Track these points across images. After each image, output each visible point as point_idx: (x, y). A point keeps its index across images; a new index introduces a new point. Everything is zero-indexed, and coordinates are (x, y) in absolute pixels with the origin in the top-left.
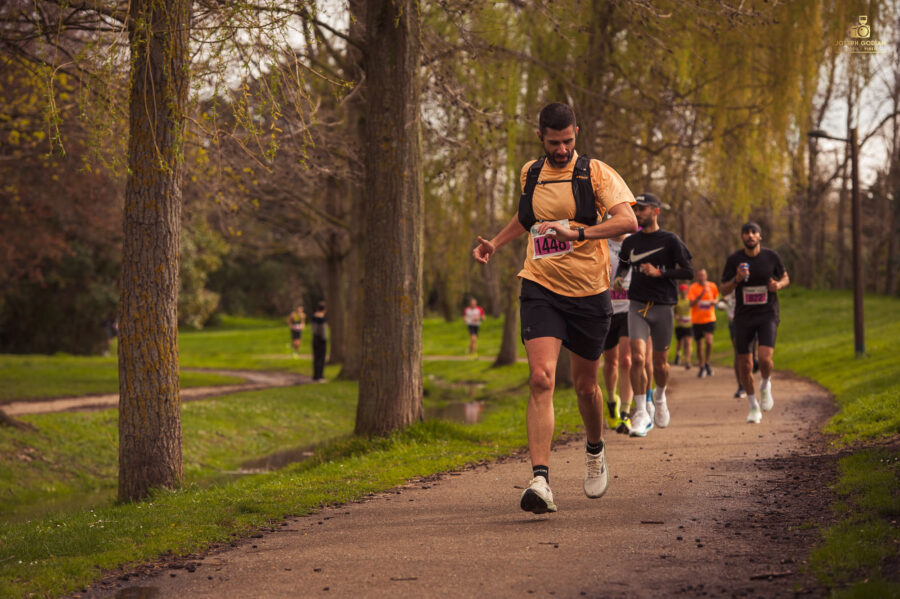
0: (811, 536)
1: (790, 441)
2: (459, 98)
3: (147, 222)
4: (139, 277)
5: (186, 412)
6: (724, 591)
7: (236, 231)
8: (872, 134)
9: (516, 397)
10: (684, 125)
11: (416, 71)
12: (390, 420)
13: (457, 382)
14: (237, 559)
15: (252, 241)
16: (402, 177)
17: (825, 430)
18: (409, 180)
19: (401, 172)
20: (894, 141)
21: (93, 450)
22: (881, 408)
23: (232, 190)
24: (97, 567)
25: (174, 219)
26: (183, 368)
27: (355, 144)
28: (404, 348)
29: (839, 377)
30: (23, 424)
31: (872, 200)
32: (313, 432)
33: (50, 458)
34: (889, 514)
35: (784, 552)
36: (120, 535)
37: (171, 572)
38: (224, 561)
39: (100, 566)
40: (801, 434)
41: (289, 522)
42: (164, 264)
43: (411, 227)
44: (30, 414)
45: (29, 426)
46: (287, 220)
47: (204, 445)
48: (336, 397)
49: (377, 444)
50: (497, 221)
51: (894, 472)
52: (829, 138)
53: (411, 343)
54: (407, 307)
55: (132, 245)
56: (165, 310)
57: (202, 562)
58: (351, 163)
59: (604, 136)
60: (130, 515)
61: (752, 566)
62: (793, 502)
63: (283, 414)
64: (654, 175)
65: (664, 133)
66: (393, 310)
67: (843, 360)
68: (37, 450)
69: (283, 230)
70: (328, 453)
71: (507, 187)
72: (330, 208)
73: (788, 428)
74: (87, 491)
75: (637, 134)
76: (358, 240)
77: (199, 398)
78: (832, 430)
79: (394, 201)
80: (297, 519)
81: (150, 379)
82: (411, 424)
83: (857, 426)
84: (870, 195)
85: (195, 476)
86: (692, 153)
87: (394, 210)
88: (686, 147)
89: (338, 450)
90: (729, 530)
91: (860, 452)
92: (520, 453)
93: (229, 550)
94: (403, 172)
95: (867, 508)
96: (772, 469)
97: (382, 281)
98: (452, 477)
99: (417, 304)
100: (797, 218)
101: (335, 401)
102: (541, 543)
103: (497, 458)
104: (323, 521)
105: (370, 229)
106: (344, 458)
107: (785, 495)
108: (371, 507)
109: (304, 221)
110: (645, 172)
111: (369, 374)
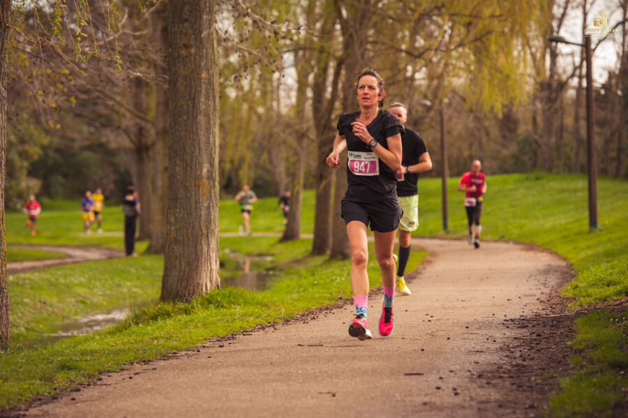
0: (550, 385)
1: (533, 304)
2: (249, 11)
5: (12, 283)
7: (55, 125)
8: (605, 39)
9: (302, 269)
12: (192, 287)
13: (250, 255)
15: (69, 134)
16: (200, 79)
17: (563, 295)
18: (207, 81)
19: (199, 74)
20: (623, 45)
22: (611, 274)
23: (52, 89)
26: (10, 245)
27: (160, 50)
28: (204, 229)
29: (575, 248)
31: (605, 96)
32: (124, 299)
34: (617, 366)
35: (528, 399)
38: (46, 412)
40: (543, 298)
41: (101, 377)
43: (208, 122)
46: (100, 116)
47: (30, 312)
48: (144, 268)
49: (180, 309)
50: (282, 116)
51: (622, 330)
52: (567, 43)
53: (209, 222)
54: (205, 191)
57: (27, 413)
58: (155, 66)
59: (375, 43)
61: (501, 411)
62: (536, 356)
63: (98, 284)
64: (417, 76)
65: (425, 39)
66: (193, 194)
67: (580, 233)
69: (97, 124)
70: (138, 317)
72: (138, 106)
73: (532, 292)
76: (163, 133)
77: (24, 270)
78: (570, 295)
79: (194, 100)
80: (110, 374)
82: (209, 292)
83: (591, 291)
84: (603, 92)
85: (21, 338)
86: (449, 57)
87: (194, 108)
88: (444, 51)
89: (146, 314)
90: (481, 380)
91: (594, 313)
92: (303, 315)
93: (51, 402)
94: (201, 74)
95: (599, 361)
96: (518, 328)
97: (184, 168)
98: (245, 337)
99: (214, 188)
100: (540, 112)
101: (143, 272)
102: (321, 393)
103: (283, 320)
104: (133, 376)
105: (173, 124)
106: (151, 321)
107: (529, 350)
108: (175, 363)
109: (115, 117)
110: (409, 74)
111: (173, 249)
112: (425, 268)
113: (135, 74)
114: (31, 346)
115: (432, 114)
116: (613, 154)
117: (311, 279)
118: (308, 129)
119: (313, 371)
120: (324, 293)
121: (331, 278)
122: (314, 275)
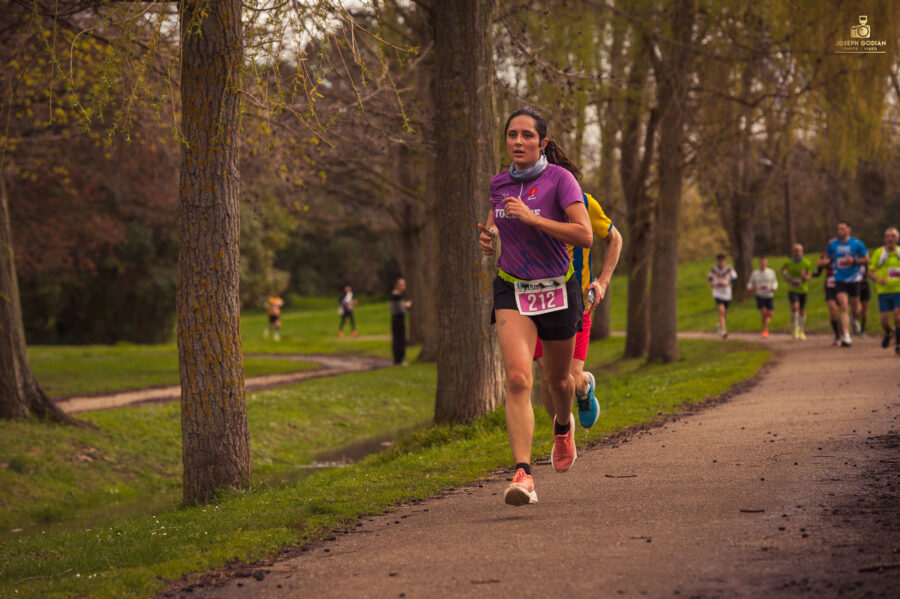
2: (536, 57)
3: (203, 205)
4: (197, 264)
5: (255, 403)
6: (830, 585)
7: (302, 207)
9: (612, 377)
11: (488, 31)
12: (472, 406)
14: (308, 565)
15: (321, 215)
16: (476, 146)
18: (484, 148)
19: (474, 140)
21: (158, 447)
23: (297, 162)
24: (160, 578)
25: (232, 201)
27: (427, 110)
28: (485, 332)
30: (82, 422)
32: (392, 420)
33: (111, 458)
35: (896, 540)
36: (185, 542)
37: (238, 581)
38: (294, 567)
39: (163, 577)
41: (363, 522)
42: (223, 250)
44: (90, 411)
45: (90, 424)
46: (358, 192)
47: (276, 438)
48: (415, 381)
49: (458, 432)
54: (485, 285)
55: (189, 230)
56: (226, 299)
57: (271, 569)
58: (423, 128)
59: (698, 89)
60: (195, 520)
61: (862, 557)
63: (359, 401)
64: (753, 129)
65: (763, 82)
66: (471, 289)
68: (98, 449)
69: (355, 203)
70: (406, 444)
72: (405, 179)
74: (152, 492)
75: (732, 85)
76: (434, 212)
77: (270, 387)
79: (469, 172)
80: (372, 518)
81: (213, 373)
82: (494, 410)
85: (267, 472)
87: (469, 181)
88: (786, 98)
89: (415, 439)
90: (837, 517)
92: (612, 437)
93: (300, 555)
94: (476, 140)
96: (886, 447)
97: (458, 257)
98: (540, 467)
101: (414, 386)
102: (633, 538)
103: (588, 445)
104: (399, 520)
105: (444, 203)
106: (423, 449)
108: (451, 502)
109: (376, 192)
110: (743, 126)
111: (448, 358)
112: (767, 372)
113: (396, 140)
114: (276, 483)
115: (773, 176)
117: (623, 389)
118: (616, 200)
119: (623, 510)
120: (638, 408)
121: (648, 388)
122: (626, 384)
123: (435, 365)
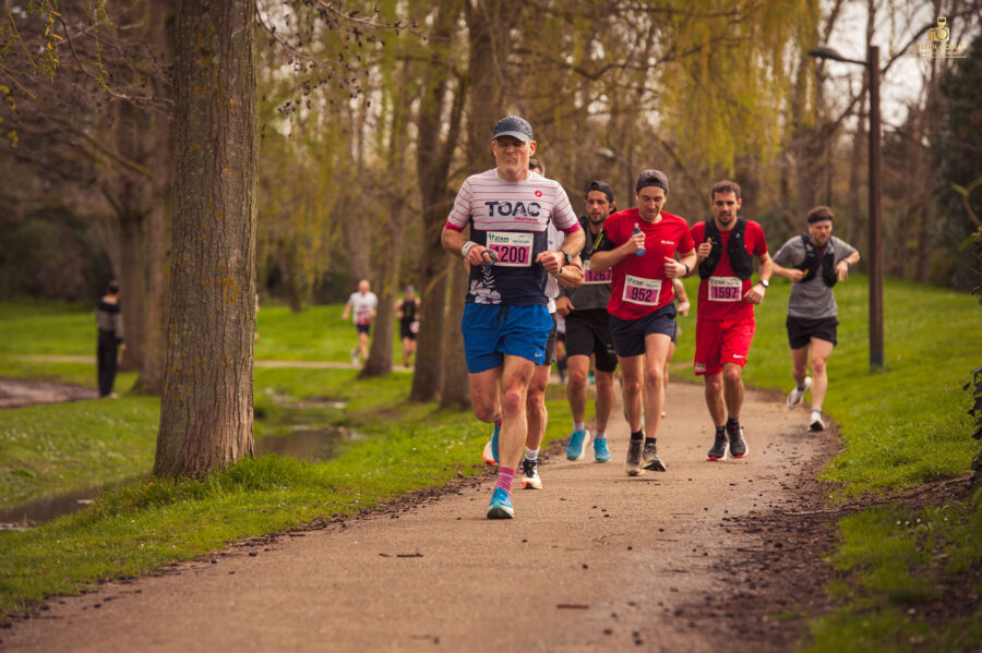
0: (794, 629)
1: (774, 492)
8: (902, 53)
9: (392, 425)
10: (634, 36)
12: (206, 455)
13: (308, 399)
15: (8, 191)
16: (227, 107)
17: (821, 477)
18: (238, 111)
19: (225, 99)
20: (933, 63)
22: (901, 446)
27: (163, 56)
28: (229, 357)
29: (845, 399)
31: (902, 148)
32: (95, 470)
34: (905, 600)
40: (790, 482)
41: (50, 604)
43: (240, 180)
46: (60, 161)
48: (129, 419)
49: (186, 490)
50: (367, 170)
51: (915, 539)
52: (839, 59)
53: (238, 345)
54: (232, 294)
58: (154, 81)
59: (521, 52)
62: (773, 580)
63: (50, 443)
65: (607, 47)
66: (213, 298)
67: (854, 374)
69: (55, 175)
70: (114, 503)
71: (380, 120)
72: (125, 146)
73: (770, 472)
75: (569, 48)
76: (166, 194)
78: (833, 478)
79: (216, 142)
80: (64, 599)
82: (235, 462)
83: (868, 472)
86: (644, 78)
87: (216, 154)
88: (637, 69)
89: (129, 497)
90: (680, 620)
91: (870, 510)
92: (392, 503)
94: (229, 99)
95: (876, 591)
96: (746, 532)
97: (197, 256)
98: (293, 539)
99: (247, 291)
100: (794, 172)
101: (127, 425)
102: (415, 637)
103: (358, 512)
104: (101, 602)
105: (180, 181)
106: (137, 509)
107: (762, 569)
108: (174, 581)
109: (85, 163)
110: (578, 103)
111: (176, 389)
113: (119, 95)
115: (615, 170)
116: (913, 244)
117: (407, 442)
118: (409, 192)
119: (402, 599)
120: (427, 467)
121: (441, 442)
122: (412, 435)
123: (157, 400)
